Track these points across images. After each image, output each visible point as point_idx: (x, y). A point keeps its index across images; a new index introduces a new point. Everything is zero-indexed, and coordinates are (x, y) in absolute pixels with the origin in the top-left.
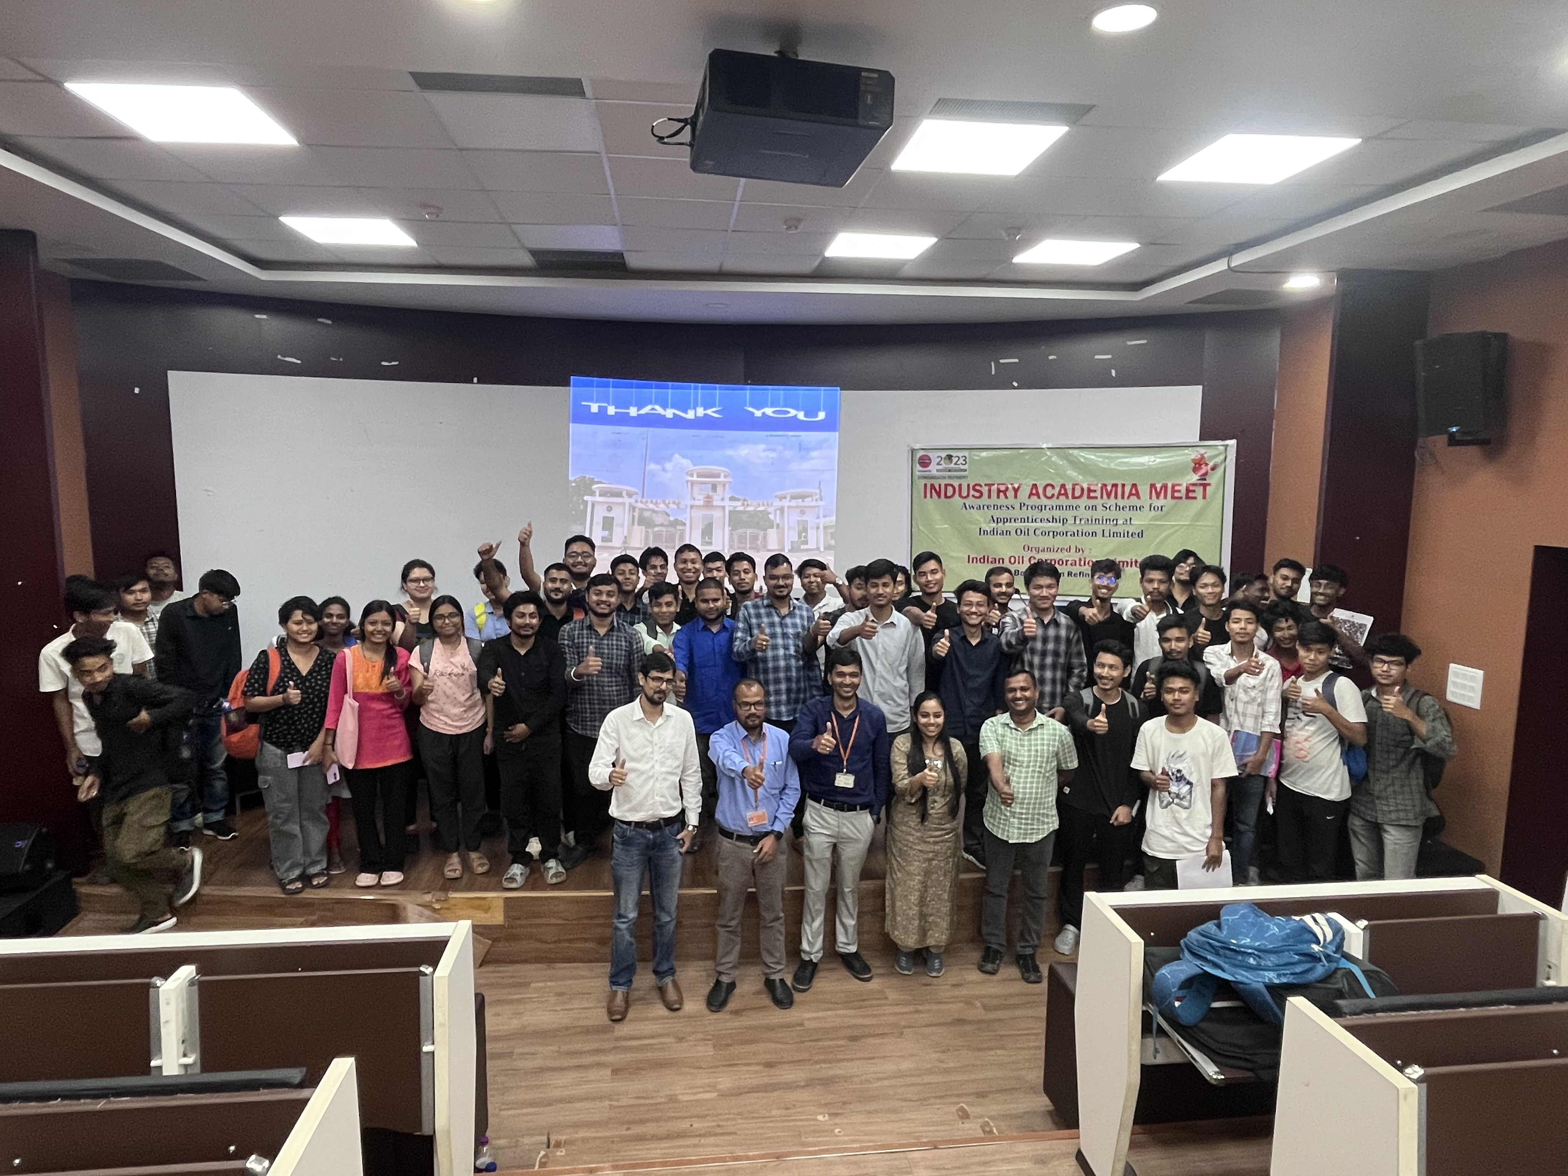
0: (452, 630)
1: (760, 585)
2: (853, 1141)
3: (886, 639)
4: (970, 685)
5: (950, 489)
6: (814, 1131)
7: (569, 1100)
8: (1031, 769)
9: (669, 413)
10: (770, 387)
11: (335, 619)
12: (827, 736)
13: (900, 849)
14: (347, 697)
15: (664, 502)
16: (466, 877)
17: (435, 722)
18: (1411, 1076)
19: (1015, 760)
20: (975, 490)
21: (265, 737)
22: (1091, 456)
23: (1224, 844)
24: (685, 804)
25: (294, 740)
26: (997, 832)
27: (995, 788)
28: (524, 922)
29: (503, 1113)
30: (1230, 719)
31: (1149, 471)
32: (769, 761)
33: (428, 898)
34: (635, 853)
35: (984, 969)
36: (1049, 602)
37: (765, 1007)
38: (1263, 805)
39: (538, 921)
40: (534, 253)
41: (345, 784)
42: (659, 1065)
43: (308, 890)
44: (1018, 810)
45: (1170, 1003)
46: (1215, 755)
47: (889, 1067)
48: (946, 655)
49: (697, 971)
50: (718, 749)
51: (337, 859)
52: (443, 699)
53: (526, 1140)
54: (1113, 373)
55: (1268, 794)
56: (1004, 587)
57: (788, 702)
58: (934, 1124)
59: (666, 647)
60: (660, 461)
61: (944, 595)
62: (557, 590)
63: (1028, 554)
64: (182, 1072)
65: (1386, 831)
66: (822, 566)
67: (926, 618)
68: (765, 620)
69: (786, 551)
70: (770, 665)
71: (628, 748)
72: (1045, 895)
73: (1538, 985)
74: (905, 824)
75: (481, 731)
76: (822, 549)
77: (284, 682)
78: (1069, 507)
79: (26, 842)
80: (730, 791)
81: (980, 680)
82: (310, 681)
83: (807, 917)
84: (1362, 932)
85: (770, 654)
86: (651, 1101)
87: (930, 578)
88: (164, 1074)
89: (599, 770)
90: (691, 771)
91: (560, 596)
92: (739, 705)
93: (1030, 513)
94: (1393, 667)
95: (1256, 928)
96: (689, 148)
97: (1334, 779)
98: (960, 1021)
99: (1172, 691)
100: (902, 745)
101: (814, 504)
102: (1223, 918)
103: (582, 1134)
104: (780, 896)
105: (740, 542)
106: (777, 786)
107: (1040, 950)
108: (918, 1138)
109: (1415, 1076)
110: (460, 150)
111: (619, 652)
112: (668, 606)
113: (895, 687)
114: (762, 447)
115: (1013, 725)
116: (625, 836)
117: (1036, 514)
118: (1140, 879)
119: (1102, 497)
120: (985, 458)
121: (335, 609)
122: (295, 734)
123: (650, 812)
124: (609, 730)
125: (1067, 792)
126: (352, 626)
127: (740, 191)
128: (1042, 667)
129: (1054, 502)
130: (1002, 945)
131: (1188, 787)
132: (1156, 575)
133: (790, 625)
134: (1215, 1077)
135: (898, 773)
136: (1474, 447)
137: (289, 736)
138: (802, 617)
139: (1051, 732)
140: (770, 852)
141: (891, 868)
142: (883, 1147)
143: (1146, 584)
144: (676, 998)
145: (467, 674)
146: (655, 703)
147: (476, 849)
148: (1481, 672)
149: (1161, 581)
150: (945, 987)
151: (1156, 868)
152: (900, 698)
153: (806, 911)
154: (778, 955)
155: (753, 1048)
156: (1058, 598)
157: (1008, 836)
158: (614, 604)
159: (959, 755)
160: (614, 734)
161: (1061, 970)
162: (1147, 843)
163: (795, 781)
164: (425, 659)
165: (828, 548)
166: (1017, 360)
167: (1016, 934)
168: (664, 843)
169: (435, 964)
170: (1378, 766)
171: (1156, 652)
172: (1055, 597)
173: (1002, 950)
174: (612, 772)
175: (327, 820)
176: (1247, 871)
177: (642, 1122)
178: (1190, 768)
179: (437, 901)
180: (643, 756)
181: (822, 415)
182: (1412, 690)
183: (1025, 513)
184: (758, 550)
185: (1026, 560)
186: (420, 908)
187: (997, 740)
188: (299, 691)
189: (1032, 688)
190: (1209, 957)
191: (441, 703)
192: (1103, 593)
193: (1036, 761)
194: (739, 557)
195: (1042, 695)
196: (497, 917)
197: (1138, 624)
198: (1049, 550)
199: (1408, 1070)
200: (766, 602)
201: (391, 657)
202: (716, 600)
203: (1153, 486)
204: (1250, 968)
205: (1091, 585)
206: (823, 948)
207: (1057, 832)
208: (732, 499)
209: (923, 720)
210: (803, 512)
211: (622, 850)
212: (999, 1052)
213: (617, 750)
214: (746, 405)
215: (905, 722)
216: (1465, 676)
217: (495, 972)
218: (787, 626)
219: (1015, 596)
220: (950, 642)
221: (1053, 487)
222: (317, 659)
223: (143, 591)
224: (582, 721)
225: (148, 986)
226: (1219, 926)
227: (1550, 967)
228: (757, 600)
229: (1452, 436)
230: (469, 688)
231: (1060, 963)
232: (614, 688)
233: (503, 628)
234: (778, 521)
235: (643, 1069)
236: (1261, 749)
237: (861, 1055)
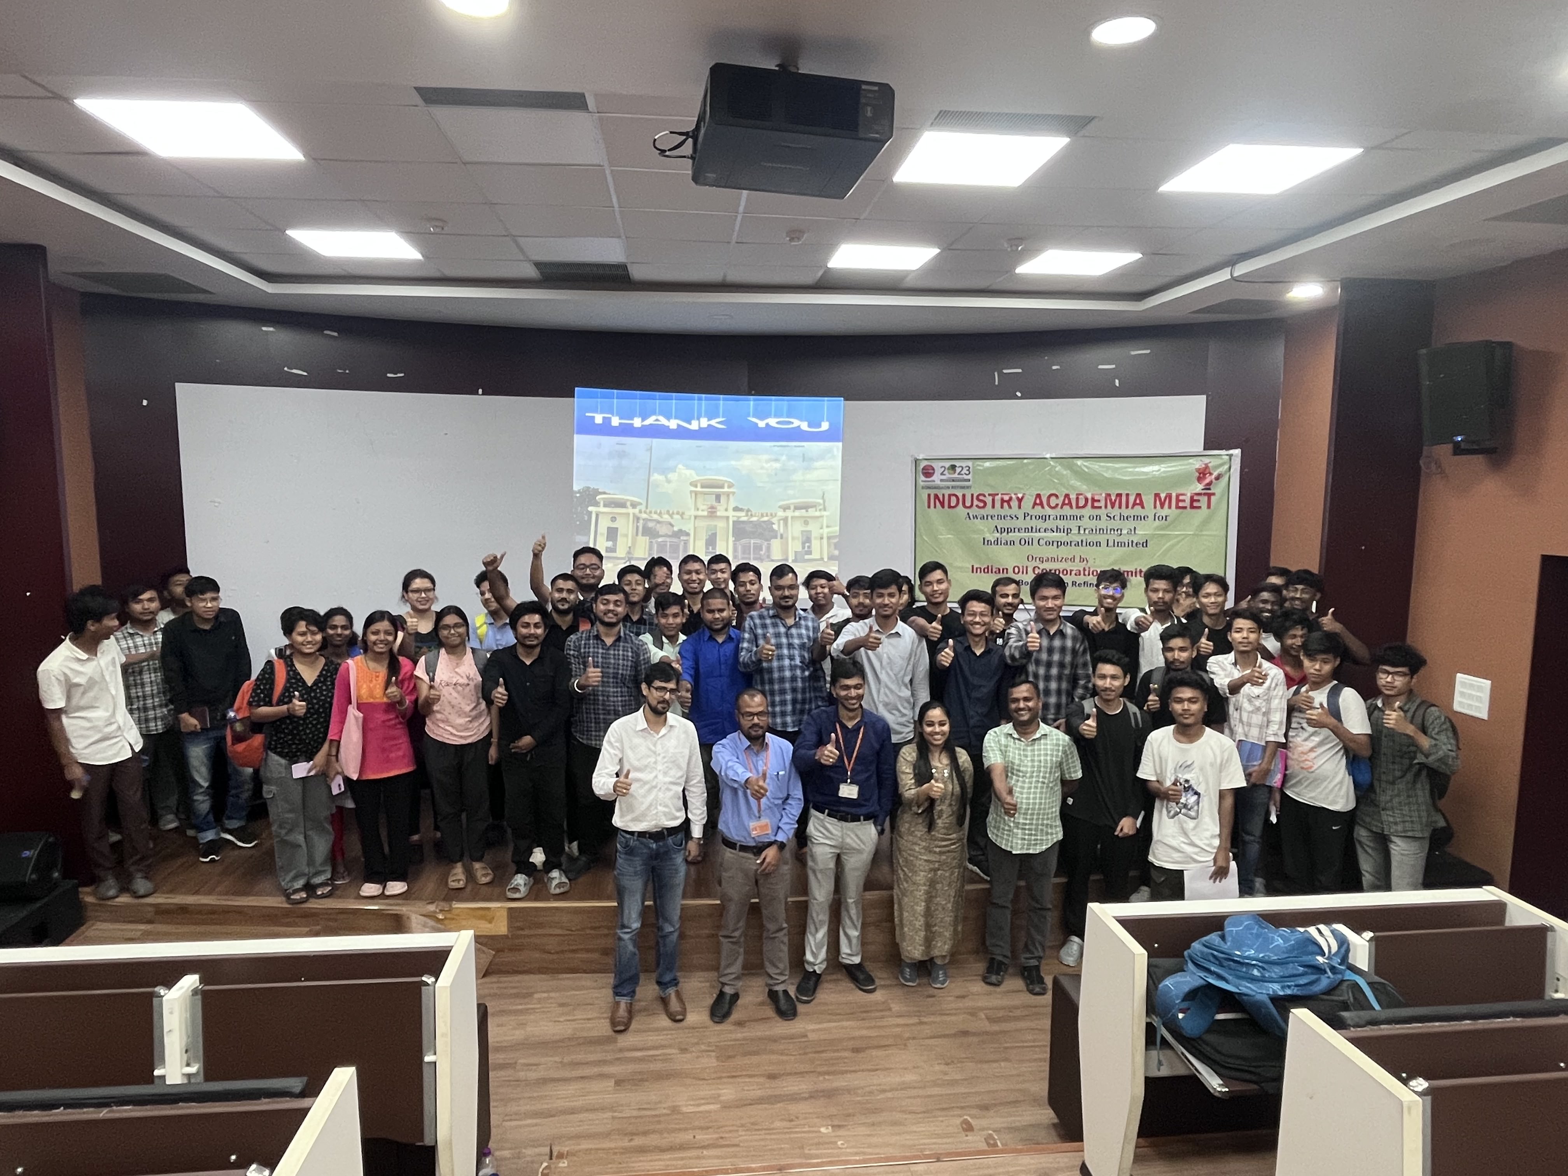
0: (457, 641)
1: (766, 595)
2: (856, 1154)
3: (890, 647)
4: (975, 694)
5: (954, 499)
6: (819, 1144)
7: (573, 1111)
8: (1034, 779)
9: (673, 424)
10: (773, 398)
11: (339, 631)
12: (830, 747)
13: (906, 858)
14: (350, 708)
15: (668, 512)
16: (469, 888)
17: (440, 732)
18: (1416, 1089)
19: (1019, 771)
20: (978, 499)
21: (269, 747)
22: (1096, 466)
23: (1231, 854)
24: (690, 816)
25: (299, 750)
26: (1001, 843)
27: (999, 800)
28: (526, 932)
29: (505, 1124)
30: (1236, 729)
31: (1152, 481)
32: (771, 772)
33: (432, 908)
34: (638, 863)
35: (988, 981)
36: (1055, 613)
37: (768, 1018)
38: (1268, 814)
39: (540, 931)
40: (538, 265)
41: (349, 794)
42: (661, 1077)
43: (312, 900)
44: (1021, 821)
45: (1173, 1015)
46: (1222, 767)
47: (894, 1079)
48: (950, 664)
49: (701, 982)
50: (721, 759)
51: (341, 869)
52: (448, 709)
53: (529, 1151)
54: (1117, 382)
55: (1272, 803)
56: (1010, 597)
57: (794, 712)
58: (939, 1136)
59: (673, 658)
60: (664, 471)
61: (949, 605)
62: (564, 600)
63: (1031, 565)
64: (186, 1081)
65: (1391, 842)
66: (829, 578)
67: (931, 630)
68: (771, 630)
69: (790, 561)
70: (776, 675)
71: (632, 759)
72: (1050, 906)
73: (1547, 998)
74: (911, 833)
75: (486, 742)
76: (826, 560)
77: (290, 692)
78: (1074, 517)
79: (32, 851)
80: (732, 801)
81: (985, 690)
82: (315, 691)
83: (811, 928)
84: (1367, 944)
85: (775, 664)
86: (653, 1113)
87: (936, 588)
88: (167, 1083)
89: (603, 780)
90: (695, 781)
91: (566, 606)
92: (743, 715)
93: (1034, 523)
94: (1396, 678)
95: (1260, 940)
96: (690, 161)
97: (1340, 789)
98: (965, 1033)
99: (1181, 701)
100: (908, 755)
101: (818, 514)
102: (1227, 929)
103: (585, 1145)
104: (783, 907)
105: (744, 552)
106: (781, 796)
107: (1043, 962)
108: (922, 1150)
109: (1420, 1089)
110: (465, 164)
111: (625, 663)
112: (674, 618)
113: (900, 697)
114: (765, 457)
115: (1016, 736)
116: (628, 846)
117: (1040, 524)
118: (1145, 890)
119: (1106, 507)
120: (988, 468)
121: (339, 620)
122: (299, 744)
123: (654, 822)
124: (612, 740)
125: (1070, 803)
126: (354, 635)
127: (743, 203)
128: (1047, 678)
129: (1058, 512)
130: (1005, 956)
131: (1196, 797)
132: (1161, 584)
133: (795, 635)
134: (1219, 1089)
135: (903, 783)
136: (1480, 456)
137: (294, 746)
138: (807, 628)
139: (1055, 742)
140: (773, 863)
141: (899, 879)
142: (887, 1159)
143: (1151, 594)
144: (679, 1009)
145: (472, 684)
146: (658, 713)
147: (479, 859)
148: (1489, 682)
149: (1165, 591)
150: (950, 998)
151: (1162, 879)
152: (905, 708)
153: (809, 921)
154: (781, 966)
155: (755, 1059)
156: (1064, 608)
157: (1011, 847)
158: (620, 613)
159: (966, 765)
160: (617, 744)
161: (1066, 983)
162: (1154, 853)
163: (798, 792)
164: (431, 669)
165: (831, 558)
166: (1020, 371)
167: (1021, 945)
168: (666, 853)
169: (437, 975)
170: (1384, 777)
171: (1160, 662)
172: (1060, 607)
173: (1006, 961)
174: (617, 782)
175: (331, 829)
176: (1252, 881)
177: (645, 1133)
178: (1198, 778)
179: (441, 911)
180: (646, 766)
181: (825, 426)
182: (1418, 701)
183: (1029, 523)
184: (761, 560)
185: (1030, 570)
186: (422, 918)
187: (1001, 750)
188: (304, 703)
189: (1036, 698)
190: (1212, 969)
191: (446, 713)
192: (1108, 603)
193: (1040, 771)
194: (745, 568)
195: (1046, 706)
196: (501, 927)
197: (1142, 634)
198: (1053, 559)
199: (1413, 1083)
200: (771, 612)
201: (394, 667)
202: (721, 610)
203: (1157, 495)
204: (1253, 979)
205: (1096, 595)
206: (827, 959)
207: (1061, 843)
208: (736, 509)
209: (929, 729)
210: (806, 523)
211: (626, 860)
212: (1003, 1064)
213: (621, 760)
214: (749, 416)
215: (908, 732)
216: (1471, 686)
217: (498, 982)
218: (792, 636)
219: (1021, 606)
220: (955, 651)
221: (1057, 496)
222: (323, 669)
223: (150, 600)
224: (587, 731)
225: (152, 995)
226: (1223, 938)
227: (1558, 979)
228: (763, 610)
229: (1457, 445)
230: (474, 698)
231: (1065, 975)
232: (620, 699)
233: (508, 638)
234: (782, 531)
235: (647, 1081)
236: (1266, 759)
237: (863, 1067)
